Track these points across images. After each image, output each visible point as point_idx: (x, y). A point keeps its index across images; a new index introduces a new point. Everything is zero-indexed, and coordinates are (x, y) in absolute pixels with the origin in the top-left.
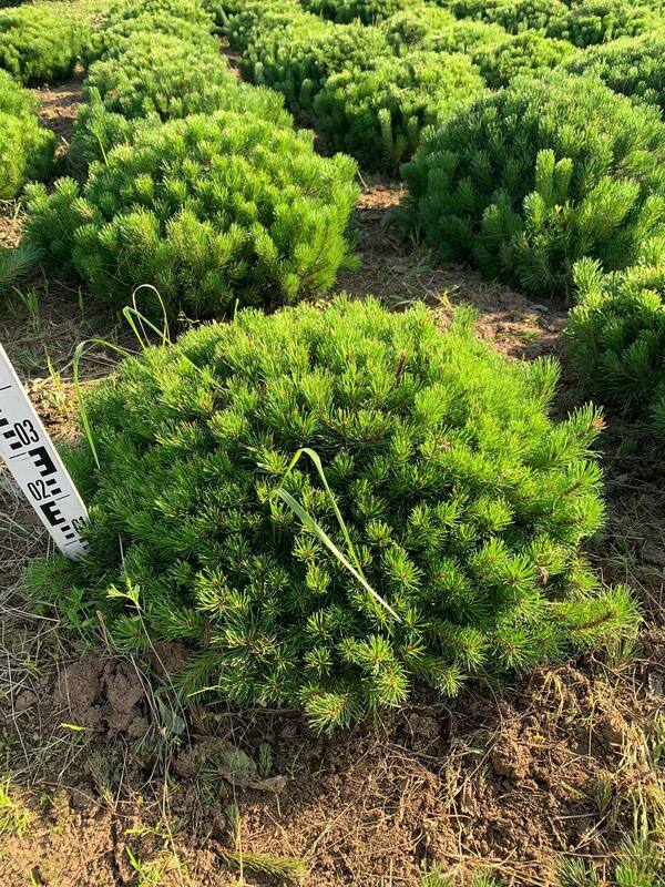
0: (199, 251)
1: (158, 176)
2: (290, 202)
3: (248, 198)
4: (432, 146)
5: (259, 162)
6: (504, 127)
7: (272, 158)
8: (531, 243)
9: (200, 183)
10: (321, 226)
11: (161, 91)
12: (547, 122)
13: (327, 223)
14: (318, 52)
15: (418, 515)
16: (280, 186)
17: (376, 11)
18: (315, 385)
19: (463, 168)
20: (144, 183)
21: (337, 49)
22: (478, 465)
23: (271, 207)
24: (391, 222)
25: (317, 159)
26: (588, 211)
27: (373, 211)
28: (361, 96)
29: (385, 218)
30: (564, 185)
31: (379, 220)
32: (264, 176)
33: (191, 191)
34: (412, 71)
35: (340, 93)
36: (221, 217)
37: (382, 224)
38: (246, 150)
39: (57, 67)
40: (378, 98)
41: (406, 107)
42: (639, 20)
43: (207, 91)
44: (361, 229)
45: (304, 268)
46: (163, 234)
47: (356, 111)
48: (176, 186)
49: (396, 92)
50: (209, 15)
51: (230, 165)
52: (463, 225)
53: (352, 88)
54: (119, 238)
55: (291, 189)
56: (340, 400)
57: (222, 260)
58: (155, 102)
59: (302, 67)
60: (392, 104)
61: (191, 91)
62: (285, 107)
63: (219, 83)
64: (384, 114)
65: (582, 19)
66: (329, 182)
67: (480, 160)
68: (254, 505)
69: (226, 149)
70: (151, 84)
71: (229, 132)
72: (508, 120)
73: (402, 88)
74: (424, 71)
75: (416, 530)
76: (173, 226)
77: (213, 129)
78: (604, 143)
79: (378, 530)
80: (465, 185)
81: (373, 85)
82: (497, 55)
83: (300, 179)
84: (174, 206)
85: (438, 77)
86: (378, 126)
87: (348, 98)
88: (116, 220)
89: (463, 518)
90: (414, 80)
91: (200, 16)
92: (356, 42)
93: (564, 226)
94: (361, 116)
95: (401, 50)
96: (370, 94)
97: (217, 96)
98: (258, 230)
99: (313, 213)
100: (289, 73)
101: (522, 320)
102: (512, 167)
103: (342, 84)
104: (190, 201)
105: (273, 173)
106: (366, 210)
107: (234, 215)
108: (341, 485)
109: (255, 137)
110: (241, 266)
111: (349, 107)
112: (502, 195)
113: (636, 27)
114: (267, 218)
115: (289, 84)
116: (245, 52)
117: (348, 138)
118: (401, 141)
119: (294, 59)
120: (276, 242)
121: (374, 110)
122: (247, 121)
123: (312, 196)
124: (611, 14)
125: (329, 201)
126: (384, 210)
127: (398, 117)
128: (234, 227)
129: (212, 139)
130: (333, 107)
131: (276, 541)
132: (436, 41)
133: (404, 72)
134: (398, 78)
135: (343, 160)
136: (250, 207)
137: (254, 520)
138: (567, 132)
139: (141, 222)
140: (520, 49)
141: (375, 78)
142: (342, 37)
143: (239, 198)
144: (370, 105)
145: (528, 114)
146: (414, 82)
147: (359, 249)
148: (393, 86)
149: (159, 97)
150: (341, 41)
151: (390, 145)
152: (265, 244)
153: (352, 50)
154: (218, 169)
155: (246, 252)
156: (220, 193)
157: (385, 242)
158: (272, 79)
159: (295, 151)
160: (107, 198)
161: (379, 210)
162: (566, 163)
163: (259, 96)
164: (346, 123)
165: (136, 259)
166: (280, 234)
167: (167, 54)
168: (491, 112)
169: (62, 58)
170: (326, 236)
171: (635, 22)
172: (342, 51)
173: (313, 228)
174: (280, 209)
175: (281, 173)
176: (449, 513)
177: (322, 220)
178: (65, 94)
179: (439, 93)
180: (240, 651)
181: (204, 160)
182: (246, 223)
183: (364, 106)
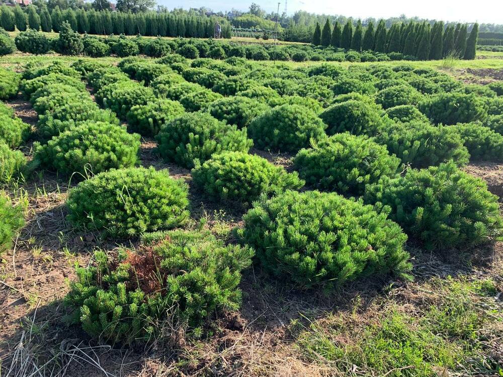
0: (95, 159)
1: (81, 139)
2: (120, 146)
3: (108, 145)
4: (164, 131)
5: (111, 136)
6: (182, 126)
7: (115, 135)
8: (189, 156)
9: (94, 141)
10: (129, 153)
11: (73, 112)
12: (192, 126)
13: (131, 151)
14: (128, 96)
15: (149, 201)
16: (117, 142)
17: (152, 73)
18: (128, 180)
19: (171, 137)
20: (77, 142)
21: (135, 95)
22: (162, 193)
23: (115, 148)
24: (153, 152)
25: (128, 135)
26: (204, 148)
27: (147, 149)
28: (143, 113)
29: (151, 151)
30: (198, 141)
31: (149, 152)
32: (112, 140)
33: (91, 143)
34: (160, 106)
35: (136, 112)
36: (100, 150)
37: (150, 153)
38: (106, 133)
39: (11, 94)
40: (149, 114)
41: (158, 117)
42: (248, 84)
43: (89, 112)
44: (143, 154)
45: (125, 163)
46: (84, 154)
47: (141, 118)
48: (87, 143)
49: (154, 113)
50: (79, 72)
51: (102, 137)
52: (171, 152)
53: (140, 111)
54: (71, 156)
55: (120, 143)
56: (133, 182)
57: (102, 161)
58: (71, 115)
59: (122, 101)
60: (153, 117)
61: (83, 112)
62: (116, 117)
63: (93, 110)
64: (150, 120)
65: (229, 83)
66: (131, 141)
67: (175, 135)
68: (116, 201)
69: (101, 132)
70: (69, 109)
71: (101, 128)
72: (183, 125)
73: (156, 111)
74: (163, 107)
75: (149, 204)
76: (88, 153)
77: (96, 127)
78: (207, 131)
79: (141, 204)
80: (172, 142)
81: (147, 110)
82: (194, 97)
83: (123, 140)
84: (86, 148)
85: (168, 108)
86: (149, 123)
87: (138, 114)
88: (69, 151)
89: (158, 202)
90: (160, 109)
91: (75, 73)
92: (142, 92)
93: (198, 152)
94: (143, 120)
95: (158, 96)
96: (146, 113)
97: (93, 114)
98: (111, 153)
99: (127, 149)
100: (117, 103)
101: (187, 175)
102: (184, 137)
103: (136, 110)
104: (91, 146)
105: (115, 139)
106: (145, 149)
107: (104, 150)
108: (134, 197)
109: (109, 129)
110: (107, 163)
111: (139, 117)
112: (181, 144)
113: (247, 87)
114: (114, 150)
115: (117, 107)
116: (98, 92)
117: (139, 126)
118: (157, 128)
119: (119, 98)
120: (117, 156)
121: (147, 118)
122: (107, 125)
123: (127, 144)
124: (238, 82)
125: (131, 145)
126: (151, 149)
127: (155, 121)
128: (105, 153)
129: (96, 130)
130: (134, 117)
131: (121, 207)
132: (175, 89)
133: (157, 106)
134: (155, 108)
135: (136, 135)
136: (109, 148)
137: (116, 204)
138: (198, 129)
139: (78, 152)
140: (202, 96)
141: (147, 108)
142: (137, 91)
143: (105, 146)
144: (146, 117)
145: (188, 123)
146: (160, 110)
147: (141, 159)
148: (153, 111)
149: (72, 114)
150: (136, 92)
151: (153, 129)
152: (114, 157)
153: (141, 95)
154: (99, 138)
155: (109, 159)
156: (100, 144)
157: (151, 158)
158: (110, 105)
159: (121, 132)
160: (65, 146)
161: (149, 149)
162: (197, 136)
163: (107, 113)
164: (138, 122)
165: (76, 162)
166: (118, 154)
167: (69, 95)
168: (178, 122)
169: (13, 90)
170: (131, 155)
171: (247, 85)
172: (137, 96)
173: (127, 153)
174: (118, 148)
175: (117, 138)
176: (155, 201)
177: (129, 151)
178: (16, 105)
179: (169, 114)
180: (115, 225)
181: (94, 135)
182: (108, 151)
183: (144, 117)
